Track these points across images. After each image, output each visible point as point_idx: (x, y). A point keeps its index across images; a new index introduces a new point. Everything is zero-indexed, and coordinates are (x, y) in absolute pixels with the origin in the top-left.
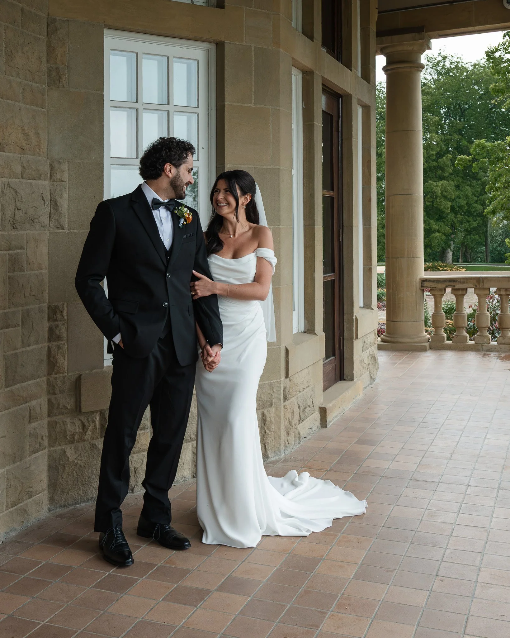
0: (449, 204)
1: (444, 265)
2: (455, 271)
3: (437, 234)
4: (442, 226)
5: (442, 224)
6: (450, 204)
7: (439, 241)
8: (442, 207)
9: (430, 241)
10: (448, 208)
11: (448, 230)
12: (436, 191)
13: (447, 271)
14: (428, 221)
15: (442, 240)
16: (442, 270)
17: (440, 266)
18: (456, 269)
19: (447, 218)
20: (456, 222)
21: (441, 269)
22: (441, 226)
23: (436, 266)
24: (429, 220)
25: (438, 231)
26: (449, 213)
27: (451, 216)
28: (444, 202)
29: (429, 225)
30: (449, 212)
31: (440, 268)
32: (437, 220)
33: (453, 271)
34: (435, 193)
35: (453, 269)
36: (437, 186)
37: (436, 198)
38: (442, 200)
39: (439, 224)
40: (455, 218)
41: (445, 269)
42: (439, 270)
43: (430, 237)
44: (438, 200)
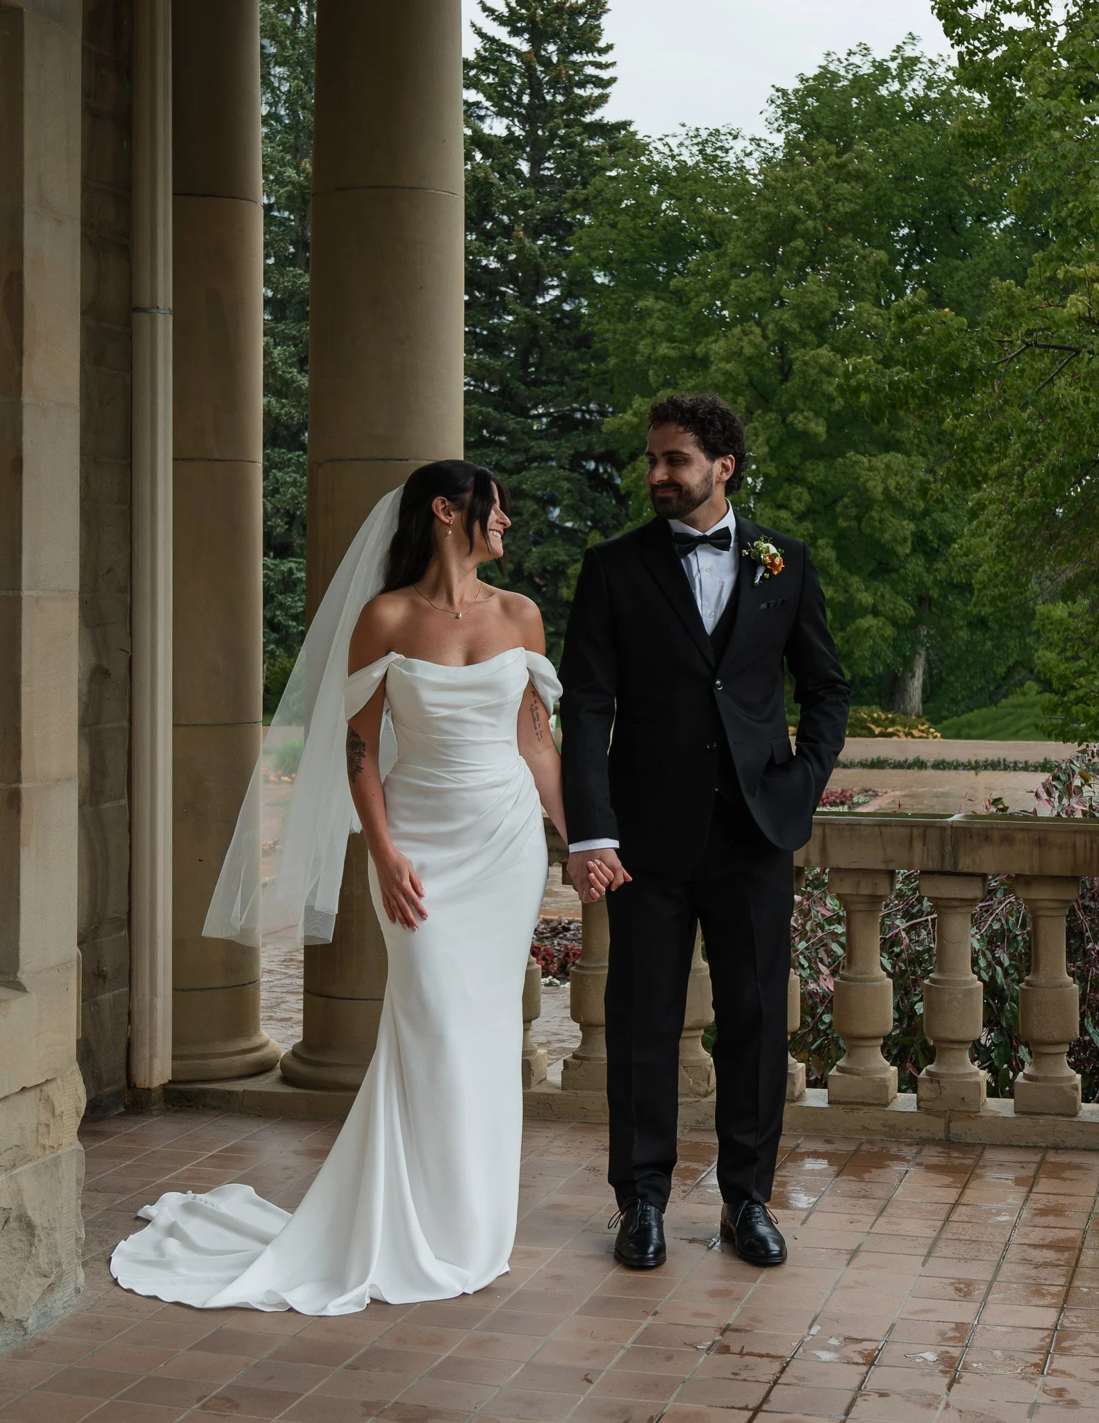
0: (909, 527)
1: (887, 718)
2: (921, 737)
3: (868, 621)
4: (887, 596)
5: (886, 590)
6: (912, 527)
7: (874, 640)
8: (887, 536)
9: (848, 642)
10: (905, 540)
11: (905, 609)
12: (870, 484)
13: (895, 738)
14: (844, 579)
15: (884, 639)
16: (882, 735)
17: (876, 722)
18: (922, 731)
19: (902, 571)
20: (929, 584)
21: (877, 731)
22: (882, 596)
23: (864, 720)
24: (845, 573)
25: (876, 613)
26: (907, 556)
27: (916, 565)
28: (894, 521)
29: (846, 591)
30: (908, 551)
31: (873, 727)
32: (873, 576)
33: (913, 737)
34: (867, 490)
35: (915, 732)
36: (871, 469)
37: (869, 508)
38: (886, 514)
39: (877, 589)
40: (928, 570)
41: (890, 730)
42: (872, 734)
43: (848, 629)
44: (874, 513)
